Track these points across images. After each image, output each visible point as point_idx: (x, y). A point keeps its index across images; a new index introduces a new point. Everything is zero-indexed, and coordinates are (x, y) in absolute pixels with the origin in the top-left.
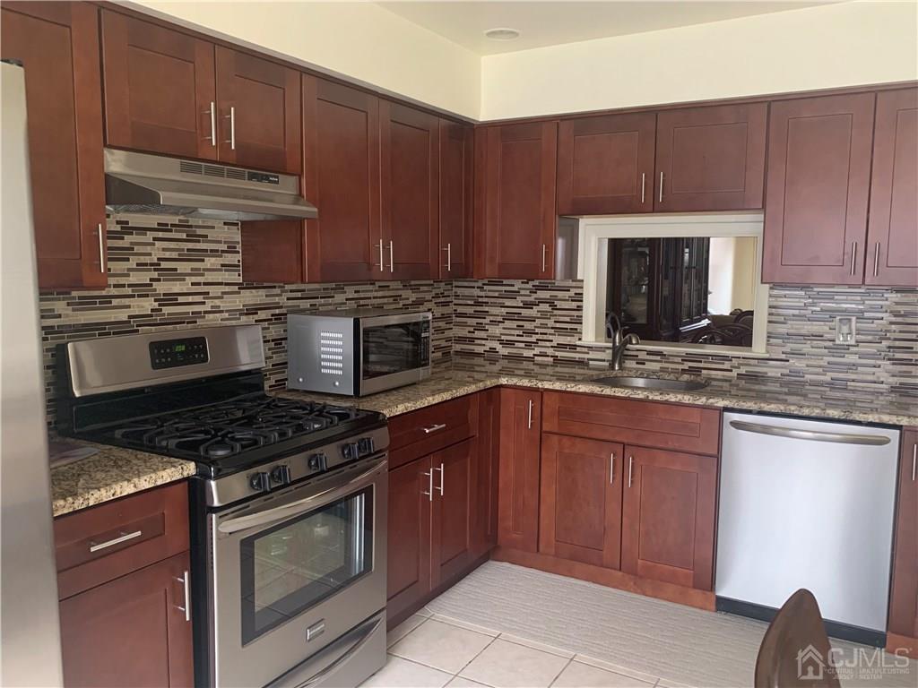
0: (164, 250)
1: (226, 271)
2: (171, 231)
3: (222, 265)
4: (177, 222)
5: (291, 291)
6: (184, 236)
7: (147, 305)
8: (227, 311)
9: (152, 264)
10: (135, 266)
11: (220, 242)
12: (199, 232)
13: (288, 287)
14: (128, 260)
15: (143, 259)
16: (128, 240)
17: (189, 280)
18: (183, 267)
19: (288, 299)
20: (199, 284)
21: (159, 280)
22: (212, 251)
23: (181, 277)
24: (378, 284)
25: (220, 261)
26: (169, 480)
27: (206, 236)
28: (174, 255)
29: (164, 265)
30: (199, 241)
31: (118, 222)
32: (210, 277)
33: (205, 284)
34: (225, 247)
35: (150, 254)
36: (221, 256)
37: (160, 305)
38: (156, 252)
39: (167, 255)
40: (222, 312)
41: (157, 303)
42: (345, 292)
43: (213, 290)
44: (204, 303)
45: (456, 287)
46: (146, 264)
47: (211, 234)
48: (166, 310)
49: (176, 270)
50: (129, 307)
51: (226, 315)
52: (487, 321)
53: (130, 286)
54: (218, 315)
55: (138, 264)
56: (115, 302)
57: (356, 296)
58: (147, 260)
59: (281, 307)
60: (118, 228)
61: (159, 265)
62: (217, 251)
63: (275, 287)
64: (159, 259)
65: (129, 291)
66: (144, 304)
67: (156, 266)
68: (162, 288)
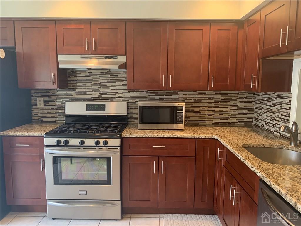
0: (102, 80)
1: (124, 86)
2: (105, 74)
3: (123, 84)
4: (107, 72)
5: (151, 93)
6: (109, 76)
7: (97, 94)
8: (124, 98)
9: (98, 84)
10: (93, 84)
11: (122, 77)
12: (115, 74)
13: (149, 92)
14: (91, 82)
15: (96, 82)
16: (91, 77)
17: (111, 88)
18: (108, 85)
19: (149, 95)
20: (114, 89)
21: (101, 88)
22: (119, 80)
23: (108, 87)
24: (198, 92)
25: (122, 83)
26: (38, 135)
27: (117, 76)
28: (106, 81)
29: (102, 84)
30: (114, 77)
31: (88, 73)
32: (118, 88)
33: (116, 89)
34: (124, 79)
35: (98, 81)
36: (123, 82)
37: (101, 95)
38: (100, 80)
39: (103, 81)
40: (122, 98)
41: (100, 94)
42: (179, 94)
43: (119, 92)
44: (116, 95)
45: (256, 95)
46: (97, 83)
47: (119, 75)
48: (103, 96)
49: (106, 85)
50: (91, 94)
51: (124, 99)
52: (262, 111)
53: (92, 89)
54: (121, 99)
55: (94, 83)
56: (87, 93)
57: (184, 96)
58: (97, 82)
59: (146, 98)
60: (89, 74)
61: (101, 84)
62: (121, 80)
63: (144, 91)
64: (101, 82)
65: (91, 90)
66: (96, 94)
67: (100, 84)
68: (102, 90)
